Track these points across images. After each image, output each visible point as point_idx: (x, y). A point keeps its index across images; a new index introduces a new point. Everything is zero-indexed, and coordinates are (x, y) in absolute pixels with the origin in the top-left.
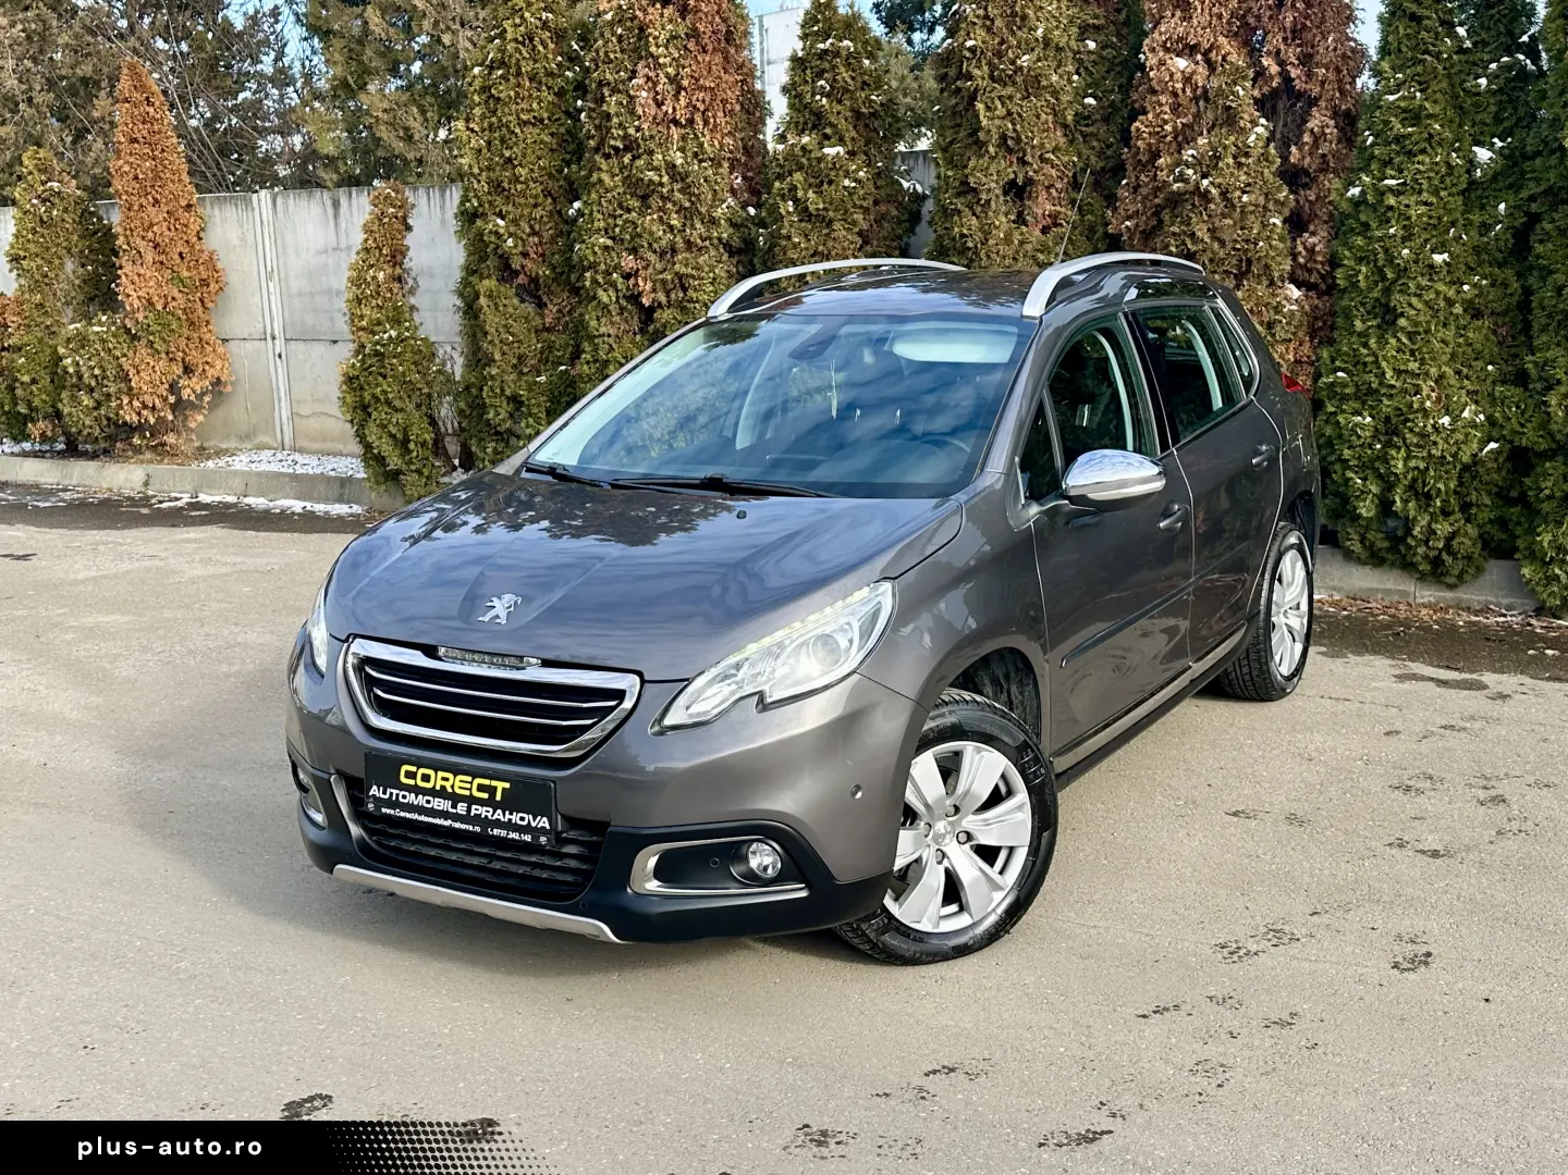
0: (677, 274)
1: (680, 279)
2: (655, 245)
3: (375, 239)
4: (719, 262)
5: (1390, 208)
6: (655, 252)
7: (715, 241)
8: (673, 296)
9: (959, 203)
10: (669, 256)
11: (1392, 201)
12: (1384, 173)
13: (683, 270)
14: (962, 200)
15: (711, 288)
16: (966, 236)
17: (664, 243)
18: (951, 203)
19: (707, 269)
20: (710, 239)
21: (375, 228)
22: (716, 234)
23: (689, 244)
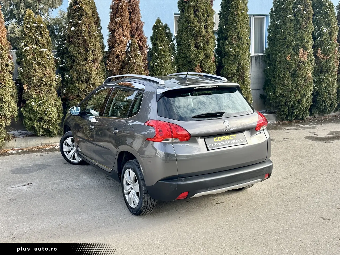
5: (163, 66)
9: (84, 63)
11: (163, 65)
12: (161, 60)
14: (84, 62)
16: (87, 70)
18: (82, 63)
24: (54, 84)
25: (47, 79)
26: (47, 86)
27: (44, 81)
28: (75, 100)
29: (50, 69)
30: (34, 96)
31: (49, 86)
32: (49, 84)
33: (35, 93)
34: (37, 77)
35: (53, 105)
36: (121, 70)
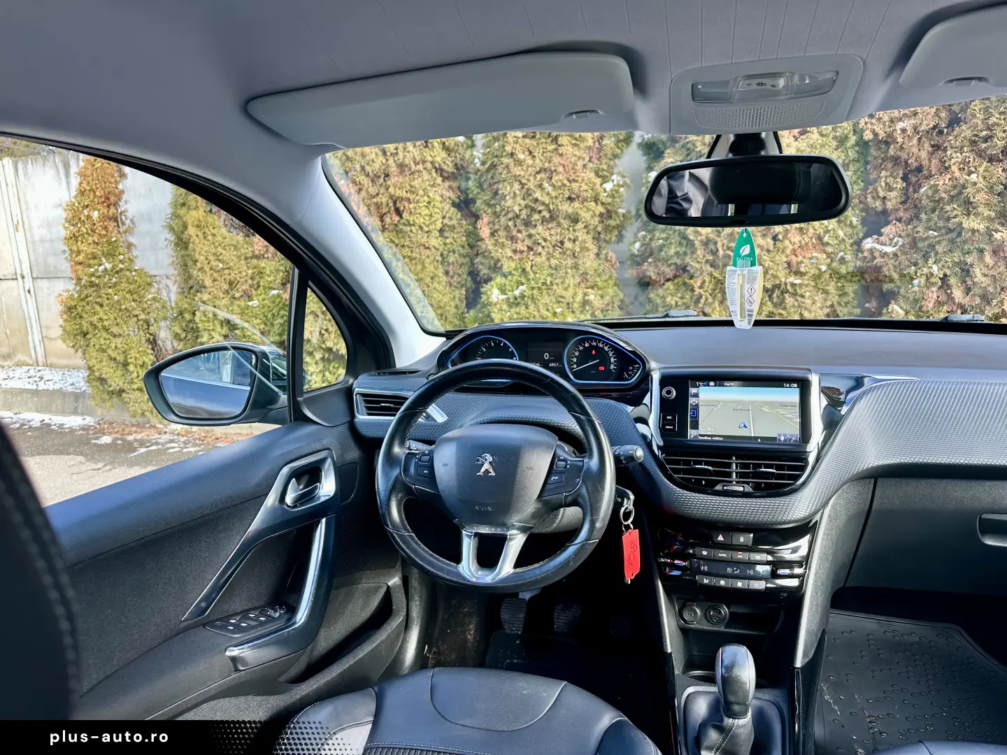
0: (391, 197)
1: (395, 203)
2: (368, 169)
3: (88, 183)
4: (433, 186)
6: (368, 175)
7: (429, 165)
8: (387, 220)
10: (381, 180)
13: (399, 193)
15: (427, 212)
17: (377, 166)
19: (421, 192)
20: (424, 162)
21: (88, 172)
22: (430, 159)
23: (402, 167)
24: (585, 215)
25: (554, 194)
26: (559, 225)
27: (543, 203)
28: (669, 284)
29: (579, 149)
30: (508, 266)
31: (565, 223)
32: (568, 217)
33: (510, 254)
34: (517, 186)
35: (576, 305)
36: (941, 132)
